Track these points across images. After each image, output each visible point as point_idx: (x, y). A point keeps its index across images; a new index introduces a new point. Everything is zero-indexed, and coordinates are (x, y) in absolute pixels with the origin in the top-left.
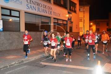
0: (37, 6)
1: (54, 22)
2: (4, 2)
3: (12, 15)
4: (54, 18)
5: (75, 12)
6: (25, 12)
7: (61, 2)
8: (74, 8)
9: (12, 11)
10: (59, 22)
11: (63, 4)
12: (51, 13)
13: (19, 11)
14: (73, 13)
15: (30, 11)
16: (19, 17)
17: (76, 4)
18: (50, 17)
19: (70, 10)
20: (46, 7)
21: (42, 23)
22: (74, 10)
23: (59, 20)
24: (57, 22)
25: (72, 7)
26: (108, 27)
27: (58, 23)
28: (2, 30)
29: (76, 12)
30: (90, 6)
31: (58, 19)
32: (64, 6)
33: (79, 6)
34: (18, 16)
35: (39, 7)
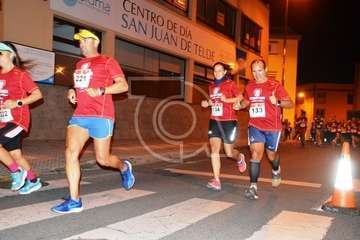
0: (150, 24)
1: (195, 75)
2: (64, 5)
4: (197, 64)
5: (257, 50)
6: (117, 38)
8: (253, 40)
11: (223, 24)
12: (187, 46)
13: (100, 32)
14: (251, 56)
15: (131, 34)
17: (261, 28)
18: (184, 60)
19: (243, 43)
20: (174, 27)
21: (162, 73)
22: (253, 45)
23: (208, 70)
24: (203, 75)
25: (248, 37)
26: (350, 108)
27: (205, 78)
28: (51, 80)
29: (259, 51)
30: (300, 37)
31: (206, 67)
32: (227, 32)
33: (270, 37)
35: (156, 25)
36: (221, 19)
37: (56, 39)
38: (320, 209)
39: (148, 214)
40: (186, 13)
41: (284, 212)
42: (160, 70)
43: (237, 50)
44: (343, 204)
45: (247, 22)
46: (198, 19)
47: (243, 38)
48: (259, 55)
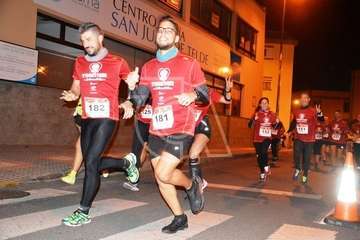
0: (141, 23)
3: (67, 39)
5: (252, 55)
6: (106, 37)
8: (248, 43)
9: (67, 28)
11: (217, 26)
14: (246, 60)
15: (120, 33)
17: (257, 32)
19: (238, 47)
22: (248, 49)
25: (243, 40)
29: (255, 56)
30: (296, 42)
32: (222, 34)
33: (266, 42)
35: (148, 25)
36: (215, 22)
37: (39, 35)
38: (322, 223)
39: (141, 227)
40: (180, 13)
41: (285, 225)
43: (232, 53)
44: (346, 216)
45: (241, 22)
46: (191, 19)
47: (239, 41)
48: (254, 60)
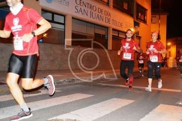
0: (89, 10)
1: (113, 36)
2: (46, 2)
3: (55, 20)
4: (114, 30)
5: (145, 22)
6: (73, 18)
7: (124, 6)
8: (143, 16)
9: (55, 15)
10: (120, 36)
11: (126, 9)
12: (109, 21)
13: (64, 16)
14: (142, 24)
15: (80, 16)
16: (64, 24)
17: (147, 10)
18: (107, 28)
19: (137, 18)
20: (101, 11)
22: (143, 19)
23: (120, 33)
24: (117, 35)
25: (140, 15)
27: (118, 37)
28: (41, 40)
29: (146, 22)
30: (168, 14)
31: (119, 31)
32: (129, 12)
33: (152, 14)
34: (63, 22)
35: (92, 11)
36: (125, 6)
38: (181, 103)
40: (108, 4)
41: (161, 105)
42: (95, 34)
43: (134, 21)
45: (139, 6)
46: (113, 6)
47: (138, 15)
48: (146, 24)
